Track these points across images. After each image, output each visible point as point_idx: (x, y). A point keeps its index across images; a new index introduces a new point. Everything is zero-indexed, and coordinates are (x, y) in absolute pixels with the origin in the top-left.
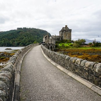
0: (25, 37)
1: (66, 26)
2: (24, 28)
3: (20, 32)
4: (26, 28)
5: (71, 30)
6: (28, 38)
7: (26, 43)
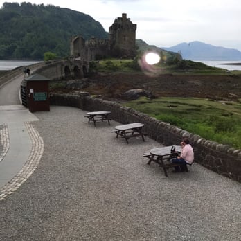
0: (29, 31)
1: (124, 15)
2: (24, 4)
3: (12, 15)
4: (29, 4)
5: (136, 25)
6: (38, 37)
7: (32, 50)
